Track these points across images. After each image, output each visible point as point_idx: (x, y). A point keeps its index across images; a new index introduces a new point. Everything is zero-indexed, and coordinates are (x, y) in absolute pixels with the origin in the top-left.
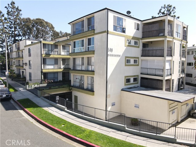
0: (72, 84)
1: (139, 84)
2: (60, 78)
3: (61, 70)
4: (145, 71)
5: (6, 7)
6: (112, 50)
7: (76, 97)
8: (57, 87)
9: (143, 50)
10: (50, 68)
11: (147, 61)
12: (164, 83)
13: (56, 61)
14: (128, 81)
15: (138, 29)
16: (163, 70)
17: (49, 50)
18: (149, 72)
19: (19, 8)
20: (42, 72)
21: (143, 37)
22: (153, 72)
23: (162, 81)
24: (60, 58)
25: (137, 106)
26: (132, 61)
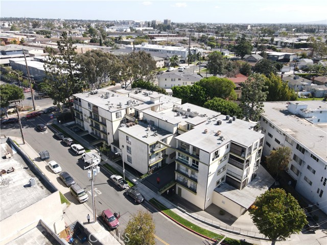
0: (176, 178)
3: (161, 160)
4: (229, 172)
6: (210, 173)
7: (180, 190)
8: (168, 185)
9: (229, 159)
10: (154, 161)
14: (218, 182)
15: (227, 148)
20: (149, 166)
21: (230, 151)
23: (240, 183)
24: (160, 151)
25: (223, 202)
26: (222, 170)
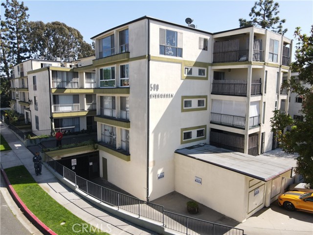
0: (99, 138)
1: (207, 140)
2: (83, 126)
3: (84, 114)
4: (217, 119)
5: (3, 4)
6: (157, 87)
7: (105, 160)
8: (72, 145)
9: (214, 84)
10: (65, 110)
11: (220, 101)
12: (247, 139)
13: (76, 98)
14: (187, 136)
15: (205, 48)
16: (245, 118)
17: (63, 82)
18: (224, 120)
19: (25, 6)
20: (52, 118)
21: (215, 62)
22: (229, 121)
23: (243, 136)
24: (82, 94)
25: (199, 181)
26: (195, 103)
